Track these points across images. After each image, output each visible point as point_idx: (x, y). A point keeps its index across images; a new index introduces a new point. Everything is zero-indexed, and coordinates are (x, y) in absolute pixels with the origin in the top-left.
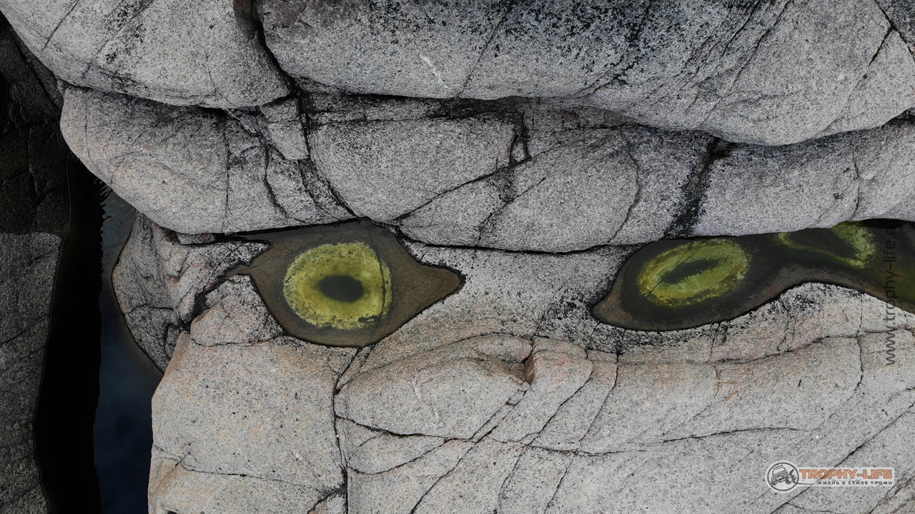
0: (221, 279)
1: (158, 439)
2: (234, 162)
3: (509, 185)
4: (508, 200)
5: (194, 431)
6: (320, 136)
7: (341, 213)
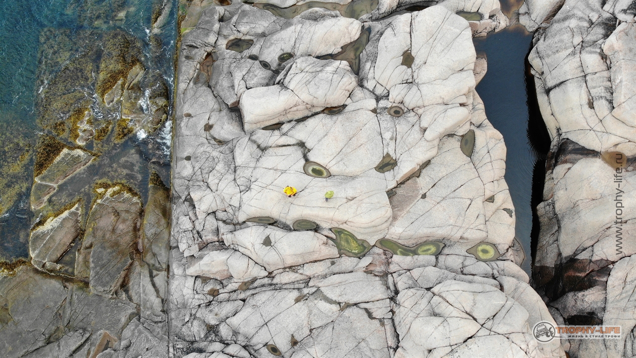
0: (504, 254)
1: (514, 229)
2: (503, 270)
3: (463, 265)
4: (462, 263)
5: (508, 231)
6: (491, 273)
7: (487, 263)
